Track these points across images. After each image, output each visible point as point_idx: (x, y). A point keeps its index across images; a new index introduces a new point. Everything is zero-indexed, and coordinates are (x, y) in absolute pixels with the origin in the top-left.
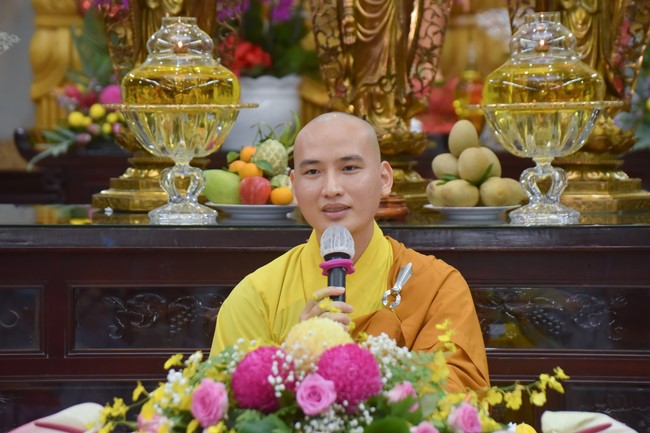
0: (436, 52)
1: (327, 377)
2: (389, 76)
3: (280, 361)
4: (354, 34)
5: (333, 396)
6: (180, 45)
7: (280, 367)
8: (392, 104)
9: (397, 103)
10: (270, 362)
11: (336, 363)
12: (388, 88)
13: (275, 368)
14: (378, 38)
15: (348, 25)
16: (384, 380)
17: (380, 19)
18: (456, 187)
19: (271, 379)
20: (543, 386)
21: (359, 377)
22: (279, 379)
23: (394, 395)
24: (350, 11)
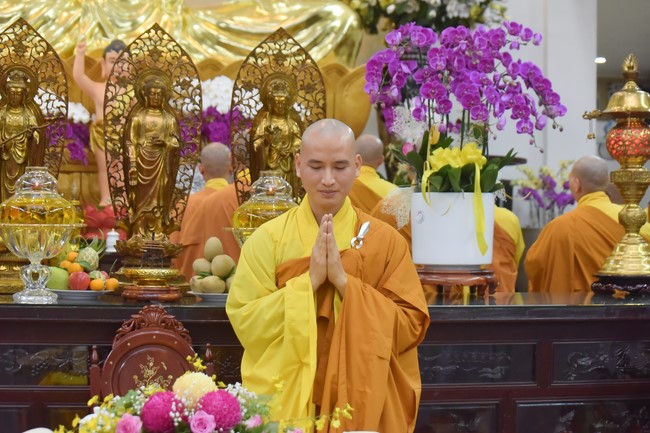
0: (187, 192)
1: (209, 412)
2: (159, 207)
3: (177, 402)
4: (136, 179)
5: (214, 425)
6: (37, 184)
7: (176, 405)
8: (160, 225)
9: (164, 224)
10: (170, 402)
11: (214, 403)
12: (158, 215)
13: (174, 407)
14: (152, 181)
15: (133, 173)
16: (243, 414)
17: (153, 170)
18: (211, 280)
19: (172, 414)
20: (337, 415)
21: (229, 412)
22: (178, 414)
23: (250, 423)
24: (134, 164)
